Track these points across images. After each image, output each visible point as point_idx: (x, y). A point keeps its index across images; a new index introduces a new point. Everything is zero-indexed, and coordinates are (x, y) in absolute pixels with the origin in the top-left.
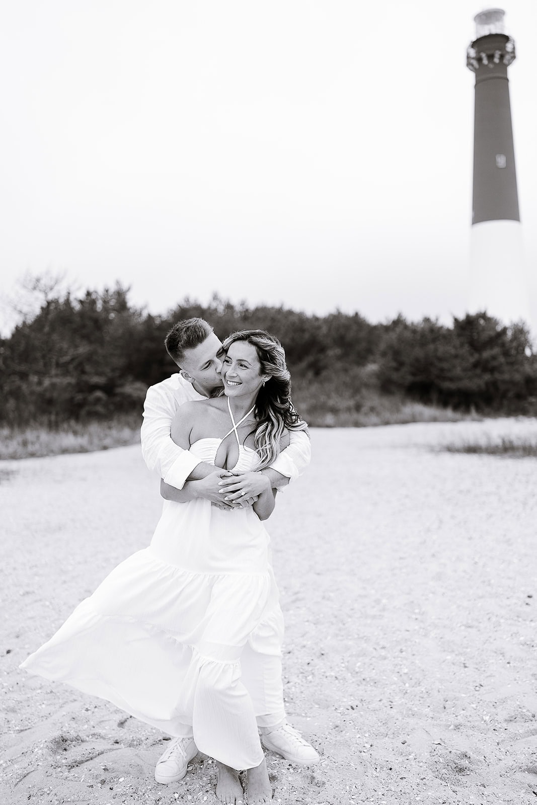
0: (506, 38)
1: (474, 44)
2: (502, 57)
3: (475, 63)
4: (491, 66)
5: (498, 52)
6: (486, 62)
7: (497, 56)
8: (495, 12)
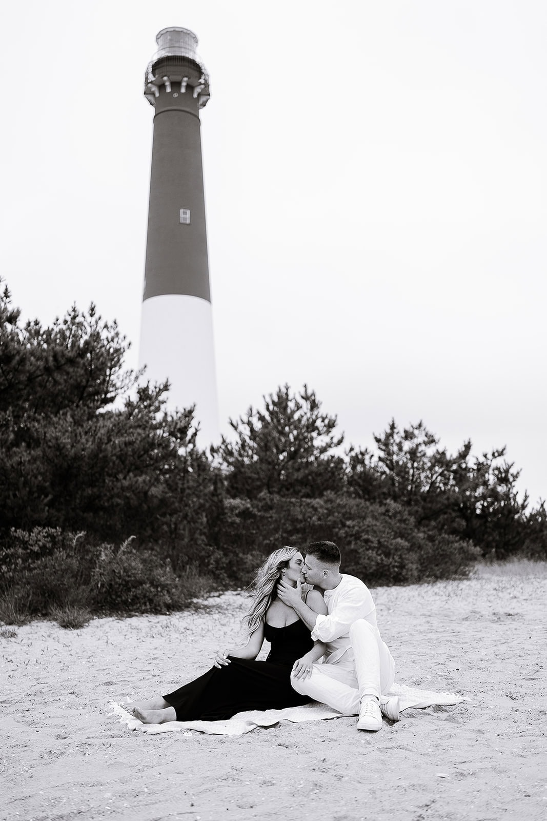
2: (190, 87)
3: (155, 89)
4: (176, 95)
5: (185, 79)
6: (169, 90)
7: (184, 84)
8: (186, 33)
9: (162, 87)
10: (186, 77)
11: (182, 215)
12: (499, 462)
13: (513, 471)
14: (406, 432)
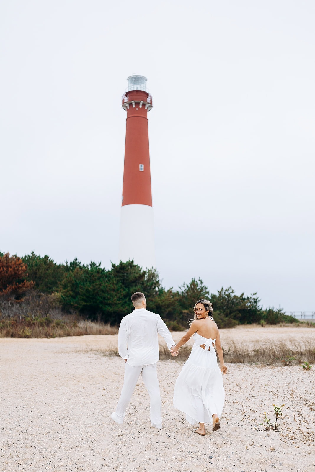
0: (147, 95)
1: (127, 94)
2: (144, 105)
3: (127, 105)
4: (137, 109)
5: (142, 102)
6: (134, 106)
7: (141, 104)
8: (141, 78)
9: (131, 105)
10: (142, 101)
11: (140, 167)
12: (255, 297)
13: (259, 299)
14: (226, 289)
